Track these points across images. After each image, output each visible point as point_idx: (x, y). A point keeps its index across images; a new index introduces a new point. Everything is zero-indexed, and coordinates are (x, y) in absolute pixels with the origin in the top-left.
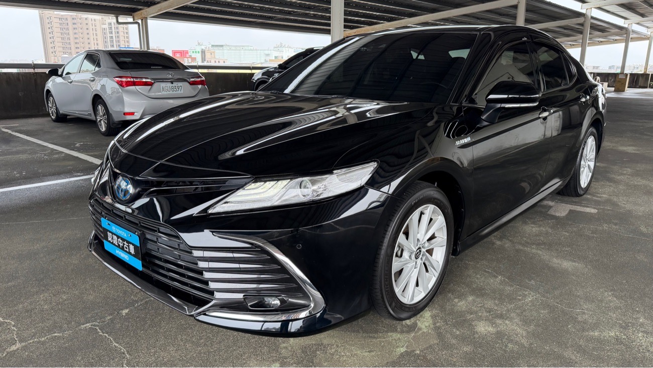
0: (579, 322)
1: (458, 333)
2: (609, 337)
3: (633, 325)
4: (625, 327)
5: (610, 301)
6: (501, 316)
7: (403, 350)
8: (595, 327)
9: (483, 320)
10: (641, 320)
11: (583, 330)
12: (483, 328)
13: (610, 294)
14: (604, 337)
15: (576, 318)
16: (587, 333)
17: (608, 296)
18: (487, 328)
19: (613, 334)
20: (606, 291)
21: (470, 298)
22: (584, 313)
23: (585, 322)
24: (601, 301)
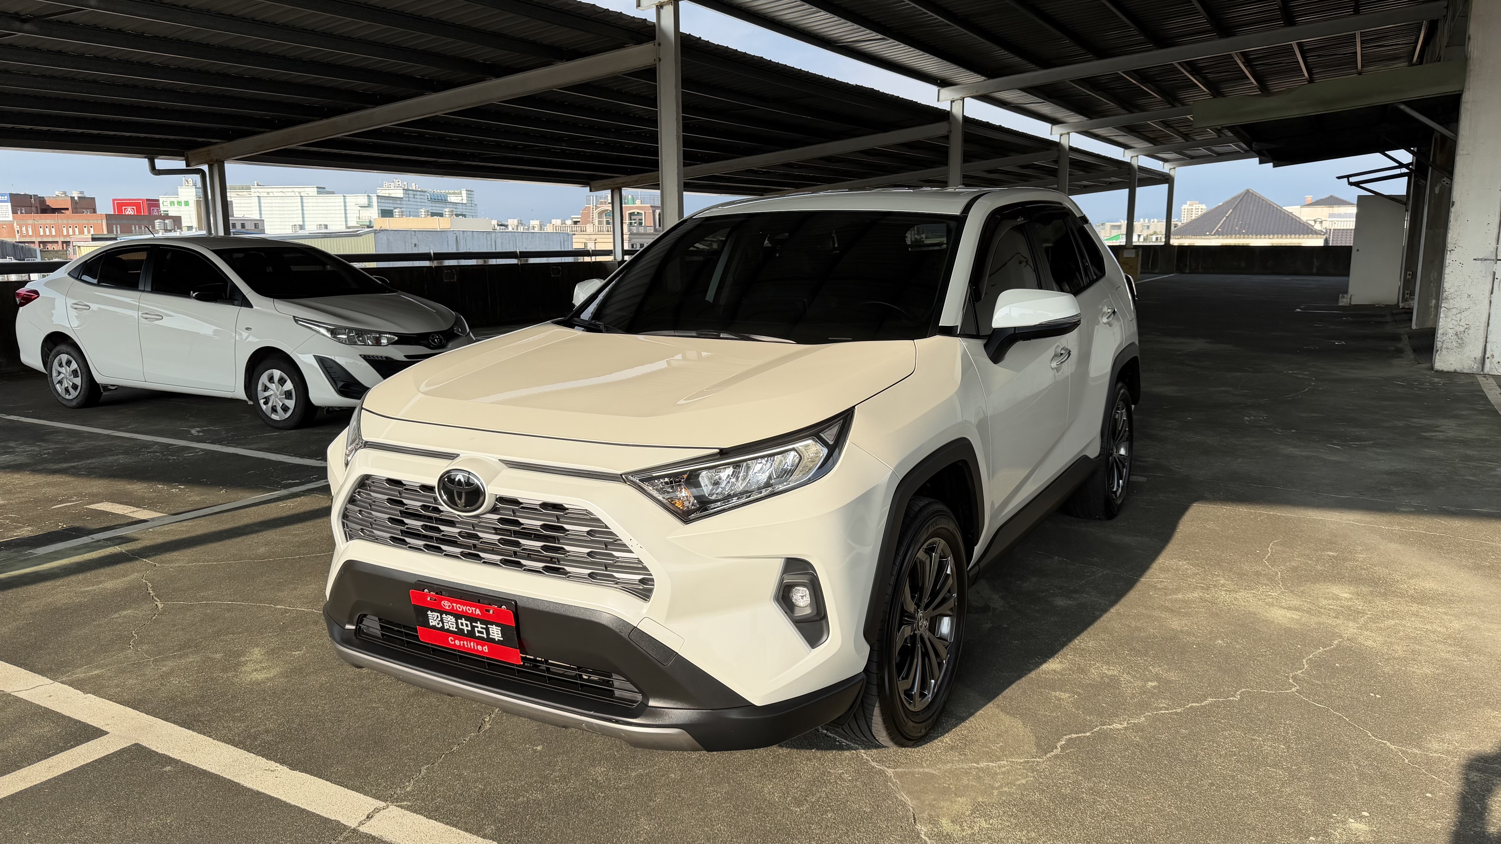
0: (1159, 589)
1: (1037, 608)
2: (1193, 597)
3: (1215, 586)
4: (1208, 588)
5: (1187, 569)
6: (1076, 591)
7: (989, 625)
8: (1178, 590)
9: (1058, 596)
10: (1222, 582)
11: (1166, 595)
12: (1060, 602)
13: (1185, 563)
14: (1188, 598)
15: (1155, 586)
16: (1170, 597)
17: (1183, 564)
18: (1066, 602)
19: (1196, 595)
20: (1180, 561)
21: (1034, 579)
22: (1163, 581)
23: (1166, 588)
24: (1177, 570)
